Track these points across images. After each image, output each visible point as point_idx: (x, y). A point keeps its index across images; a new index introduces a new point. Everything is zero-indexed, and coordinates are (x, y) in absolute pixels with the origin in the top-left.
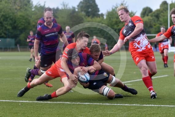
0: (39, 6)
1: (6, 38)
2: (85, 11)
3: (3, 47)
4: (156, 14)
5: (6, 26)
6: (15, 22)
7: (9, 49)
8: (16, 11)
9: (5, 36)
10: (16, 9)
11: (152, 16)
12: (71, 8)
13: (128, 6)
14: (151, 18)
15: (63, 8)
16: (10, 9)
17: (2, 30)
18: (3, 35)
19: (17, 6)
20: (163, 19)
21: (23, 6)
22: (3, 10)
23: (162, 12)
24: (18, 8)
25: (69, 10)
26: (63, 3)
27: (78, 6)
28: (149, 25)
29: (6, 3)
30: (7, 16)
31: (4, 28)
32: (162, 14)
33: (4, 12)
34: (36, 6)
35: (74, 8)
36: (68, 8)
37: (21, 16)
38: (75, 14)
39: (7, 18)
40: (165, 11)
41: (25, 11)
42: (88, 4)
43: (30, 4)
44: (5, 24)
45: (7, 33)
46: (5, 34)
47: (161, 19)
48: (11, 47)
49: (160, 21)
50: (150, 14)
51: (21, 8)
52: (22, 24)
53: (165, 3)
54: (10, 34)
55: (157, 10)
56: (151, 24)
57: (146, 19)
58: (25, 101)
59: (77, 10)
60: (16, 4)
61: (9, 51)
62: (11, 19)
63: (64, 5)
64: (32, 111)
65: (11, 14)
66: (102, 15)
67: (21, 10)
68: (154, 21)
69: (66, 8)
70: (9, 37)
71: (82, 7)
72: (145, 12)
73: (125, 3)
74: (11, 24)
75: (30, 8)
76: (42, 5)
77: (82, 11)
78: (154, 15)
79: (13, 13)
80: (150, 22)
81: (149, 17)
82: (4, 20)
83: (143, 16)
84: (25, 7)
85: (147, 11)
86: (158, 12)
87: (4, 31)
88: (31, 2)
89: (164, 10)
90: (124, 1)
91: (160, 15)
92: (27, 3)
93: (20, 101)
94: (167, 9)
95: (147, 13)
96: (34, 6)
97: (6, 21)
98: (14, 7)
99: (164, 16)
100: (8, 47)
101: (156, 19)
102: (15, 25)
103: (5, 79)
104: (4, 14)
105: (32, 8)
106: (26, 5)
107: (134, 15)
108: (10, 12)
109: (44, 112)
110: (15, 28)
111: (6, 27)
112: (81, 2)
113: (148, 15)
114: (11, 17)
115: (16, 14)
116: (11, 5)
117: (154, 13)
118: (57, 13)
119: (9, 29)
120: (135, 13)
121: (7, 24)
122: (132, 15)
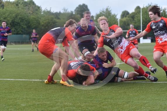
0: (46, 11)
1: (23, 34)
2: (80, 14)
3: (20, 41)
4: (132, 16)
5: (23, 25)
6: (29, 23)
7: (25, 42)
8: (30, 15)
9: (22, 33)
10: (30, 13)
11: (129, 17)
12: (70, 12)
13: (111, 10)
14: (128, 19)
15: (64, 12)
16: (25, 13)
17: (19, 29)
18: (20, 32)
19: (30, 11)
20: (137, 19)
21: (35, 11)
22: (20, 14)
23: (136, 14)
24: (31, 12)
25: (69, 13)
26: (64, 8)
27: (75, 10)
28: (127, 24)
29: (22, 9)
30: (23, 18)
31: (21, 27)
32: (136, 15)
33: (21, 15)
34: (44, 11)
35: (72, 12)
36: (68, 12)
37: (33, 18)
38: (73, 16)
39: (23, 20)
40: (139, 13)
41: (36, 14)
42: (82, 9)
43: (40, 10)
44: (22, 24)
45: (23, 31)
46: (22, 31)
47: (135, 19)
48: (26, 41)
49: (135, 21)
50: (127, 16)
51: (33, 12)
52: (34, 24)
53: (138, 8)
54: (25, 31)
55: (133, 13)
56: (128, 23)
57: (125, 19)
58: (37, 80)
59: (74, 13)
60: (30, 10)
61: (25, 44)
62: (26, 21)
63: (65, 10)
64: (41, 87)
65: (26, 17)
66: (93, 17)
67: (33, 14)
68: (131, 21)
69: (66, 12)
70: (25, 34)
71: (78, 11)
72: (124, 14)
73: (109, 8)
74: (26, 24)
75: (40, 12)
76: (49, 10)
77: (78, 14)
78: (130, 16)
79: (27, 16)
80: (128, 21)
81: (127, 18)
82: (21, 21)
83: (122, 17)
84: (36, 11)
85: (125, 14)
86: (134, 14)
87: (21, 29)
88: (40, 8)
89: (137, 12)
90: (108, 7)
91: (135, 17)
92: (38, 9)
93: (33, 80)
94: (140, 12)
95: (125, 15)
96: (43, 11)
97: (23, 22)
98: (28, 12)
99: (138, 17)
100: (24, 41)
101: (132, 20)
102: (29, 25)
103: (22, 64)
104: (21, 17)
105: (41, 13)
106: (37, 10)
107: (116, 16)
108: (25, 15)
109: (50, 88)
110: (29, 27)
111: (22, 27)
112: (77, 8)
113: (126, 17)
114: (26, 19)
115: (29, 17)
116: (26, 11)
117: (131, 15)
118: (59, 16)
119: (25, 28)
120: (117, 15)
121: (23, 24)
122: (115, 16)
